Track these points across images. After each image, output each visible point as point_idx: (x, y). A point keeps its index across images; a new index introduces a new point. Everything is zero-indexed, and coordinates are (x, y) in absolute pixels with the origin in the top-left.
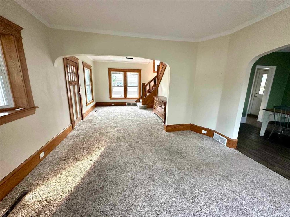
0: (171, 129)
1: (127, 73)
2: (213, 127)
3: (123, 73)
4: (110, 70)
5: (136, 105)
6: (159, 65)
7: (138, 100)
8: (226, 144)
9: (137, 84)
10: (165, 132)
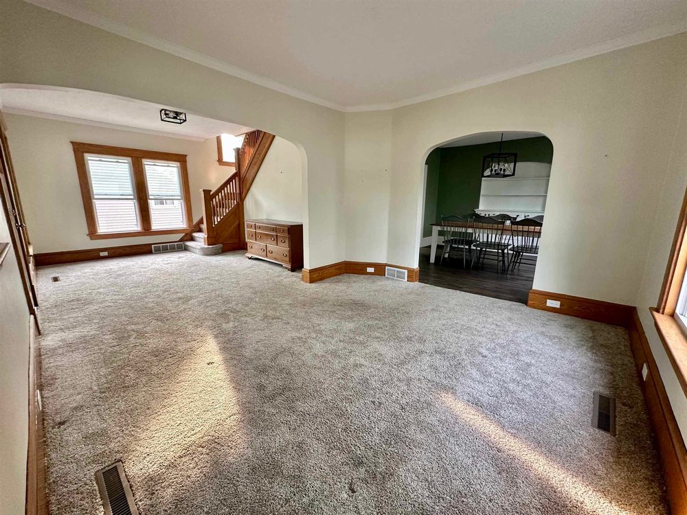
0: (319, 275)
1: (145, 162)
2: (382, 260)
3: (128, 160)
4: (81, 150)
5: (186, 249)
6: (240, 146)
7: (186, 234)
8: (406, 280)
9: (180, 194)
10: (308, 285)
